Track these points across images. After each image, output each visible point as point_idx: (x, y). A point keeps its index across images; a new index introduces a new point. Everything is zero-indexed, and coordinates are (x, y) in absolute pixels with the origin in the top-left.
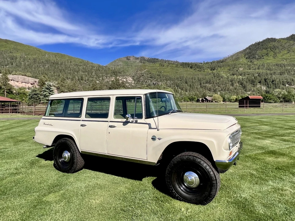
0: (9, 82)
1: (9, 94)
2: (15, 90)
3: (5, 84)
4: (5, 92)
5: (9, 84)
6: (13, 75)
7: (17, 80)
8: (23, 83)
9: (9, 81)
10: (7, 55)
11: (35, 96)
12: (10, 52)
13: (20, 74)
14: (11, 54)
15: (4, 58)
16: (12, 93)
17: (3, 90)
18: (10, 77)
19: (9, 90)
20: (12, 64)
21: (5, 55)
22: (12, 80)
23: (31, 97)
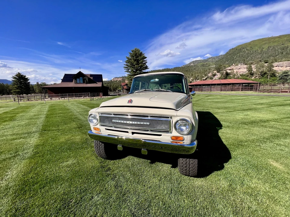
0: (273, 69)
1: (272, 77)
2: (278, 74)
3: (269, 70)
4: (269, 76)
5: (273, 70)
6: (278, 62)
7: (281, 66)
8: (287, 67)
9: (273, 67)
10: (279, 47)
11: (286, 77)
12: (282, 44)
13: (285, 60)
14: (283, 46)
15: (275, 50)
16: (275, 76)
17: (267, 75)
18: (275, 64)
19: (273, 74)
20: (283, 53)
21: (277, 48)
22: (276, 66)
23: (281, 78)
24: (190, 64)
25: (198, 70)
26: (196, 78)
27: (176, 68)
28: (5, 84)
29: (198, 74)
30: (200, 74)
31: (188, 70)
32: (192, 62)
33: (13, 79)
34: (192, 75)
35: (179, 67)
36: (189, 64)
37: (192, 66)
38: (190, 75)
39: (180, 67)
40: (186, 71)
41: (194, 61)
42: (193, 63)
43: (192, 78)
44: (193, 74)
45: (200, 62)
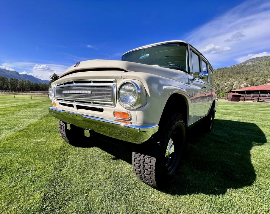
24: (246, 62)
25: (259, 72)
26: (253, 84)
27: (221, 69)
28: (47, 84)
29: (257, 78)
30: (261, 78)
31: (241, 71)
32: (251, 60)
33: (51, 79)
34: (247, 79)
35: (226, 68)
36: (244, 63)
37: (249, 65)
38: (242, 79)
39: (228, 67)
40: (237, 73)
41: (254, 59)
42: (252, 62)
43: (245, 84)
44: (249, 77)
45: (265, 60)
